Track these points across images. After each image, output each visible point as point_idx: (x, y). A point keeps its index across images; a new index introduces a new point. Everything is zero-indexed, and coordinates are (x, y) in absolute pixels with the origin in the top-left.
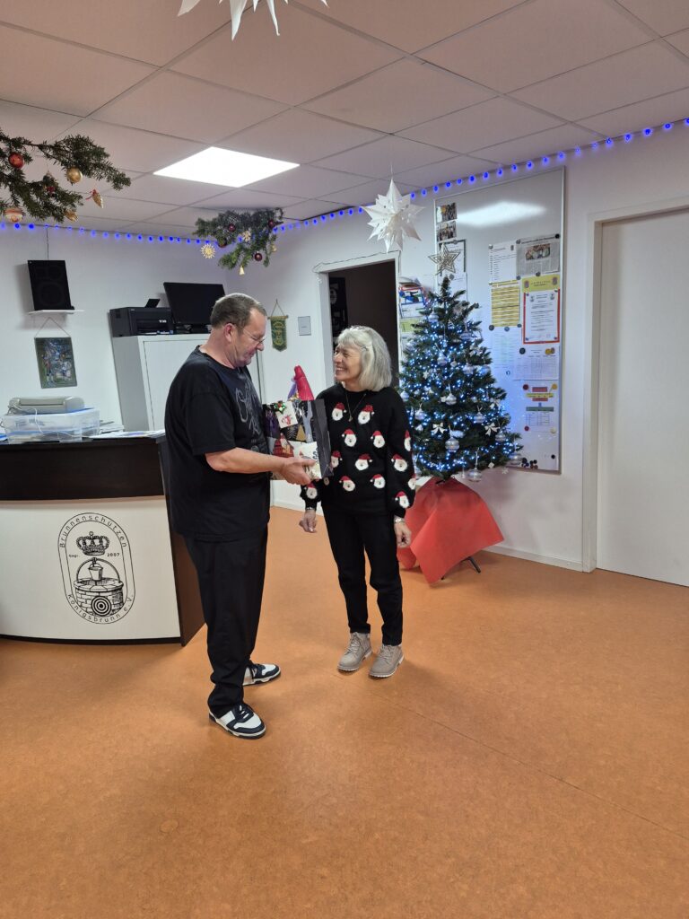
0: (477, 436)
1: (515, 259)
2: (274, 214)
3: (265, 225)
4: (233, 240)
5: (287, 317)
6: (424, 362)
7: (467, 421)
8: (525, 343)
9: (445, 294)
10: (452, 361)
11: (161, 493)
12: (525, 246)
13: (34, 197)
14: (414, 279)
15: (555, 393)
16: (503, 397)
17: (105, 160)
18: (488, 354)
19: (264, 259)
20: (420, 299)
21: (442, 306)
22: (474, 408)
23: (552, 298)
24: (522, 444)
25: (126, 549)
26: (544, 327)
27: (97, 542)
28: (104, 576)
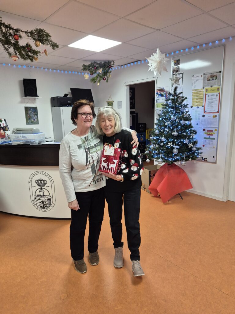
0: (185, 148)
1: (202, 81)
2: (111, 63)
3: (107, 67)
4: (95, 72)
5: (114, 101)
6: (165, 119)
7: (181, 142)
8: (205, 113)
9: (175, 93)
10: (177, 119)
12: (207, 75)
13: (22, 51)
14: (162, 88)
15: (216, 132)
16: (196, 133)
17: (49, 38)
19: (106, 80)
20: (164, 95)
21: (174, 98)
22: (184, 137)
23: (217, 96)
24: (202, 152)
25: (53, 185)
26: (213, 107)
27: (42, 182)
28: (44, 194)
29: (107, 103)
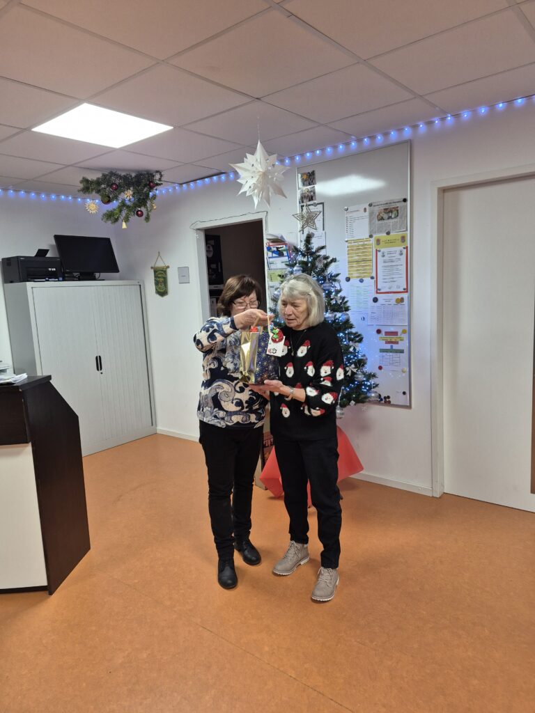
3: (145, 186)
4: (116, 198)
5: (168, 267)
8: (377, 293)
9: (308, 249)
11: (27, 443)
12: (376, 208)
14: (279, 236)
15: (405, 337)
16: (360, 341)
18: (346, 302)
19: (144, 215)
20: (285, 253)
21: (305, 259)
23: (401, 254)
24: (377, 383)
26: (395, 280)
29: (153, 270)
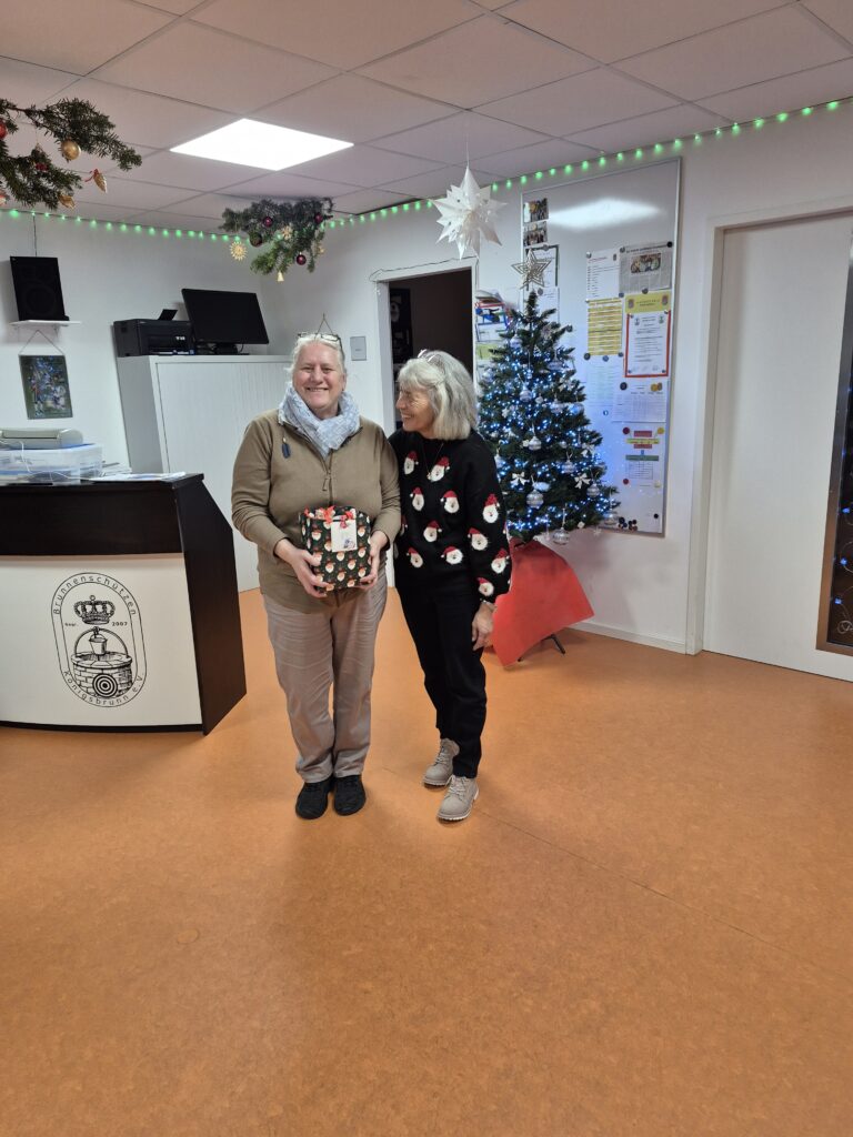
0: (565, 488)
1: (616, 273)
2: (321, 205)
3: (310, 219)
4: (270, 236)
6: (503, 397)
7: (553, 471)
8: (626, 376)
9: (531, 313)
10: (537, 396)
11: (178, 550)
12: (631, 255)
13: (20, 176)
14: (494, 293)
15: (661, 438)
16: (598, 443)
17: (109, 132)
18: (582, 389)
19: (308, 262)
20: (501, 318)
21: (527, 328)
22: (562, 455)
23: (661, 322)
24: (618, 500)
25: (135, 617)
26: (651, 358)
27: (99, 608)
28: (108, 649)
